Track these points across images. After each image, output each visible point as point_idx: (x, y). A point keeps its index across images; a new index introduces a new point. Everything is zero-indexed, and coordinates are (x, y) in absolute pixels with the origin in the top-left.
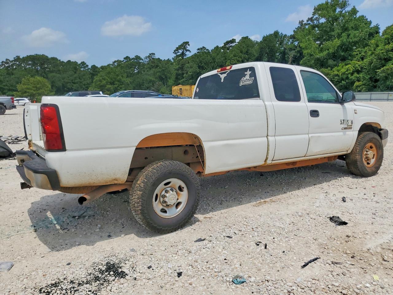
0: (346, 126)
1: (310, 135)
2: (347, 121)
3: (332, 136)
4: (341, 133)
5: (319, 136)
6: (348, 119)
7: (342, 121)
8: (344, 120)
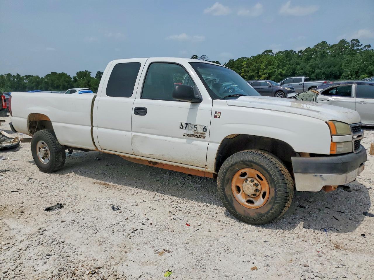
0: (192, 133)
1: (134, 134)
2: (193, 126)
3: (165, 140)
4: (184, 141)
5: (146, 137)
6: (196, 124)
7: (184, 126)
8: (187, 124)
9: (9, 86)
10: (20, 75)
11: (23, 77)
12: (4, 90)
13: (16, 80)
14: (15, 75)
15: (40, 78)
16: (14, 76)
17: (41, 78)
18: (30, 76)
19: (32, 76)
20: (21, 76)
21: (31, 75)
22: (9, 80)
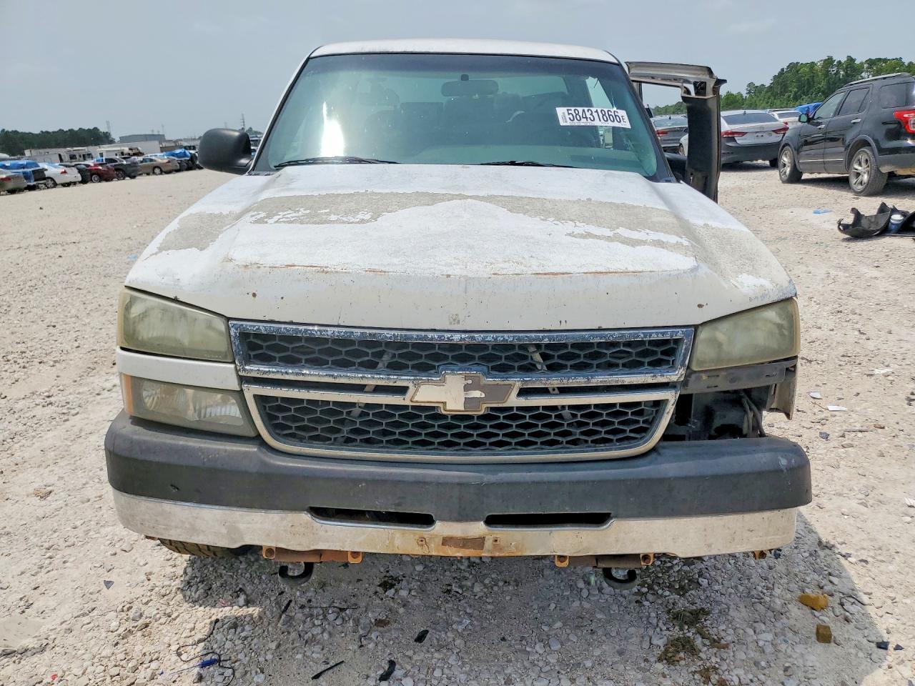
9: (822, 89)
10: (854, 60)
11: (862, 63)
12: (809, 100)
13: (842, 73)
14: (844, 59)
15: (903, 63)
16: (839, 62)
17: (906, 64)
18: (879, 60)
19: (885, 60)
20: (857, 62)
21: (883, 57)
22: (827, 74)
